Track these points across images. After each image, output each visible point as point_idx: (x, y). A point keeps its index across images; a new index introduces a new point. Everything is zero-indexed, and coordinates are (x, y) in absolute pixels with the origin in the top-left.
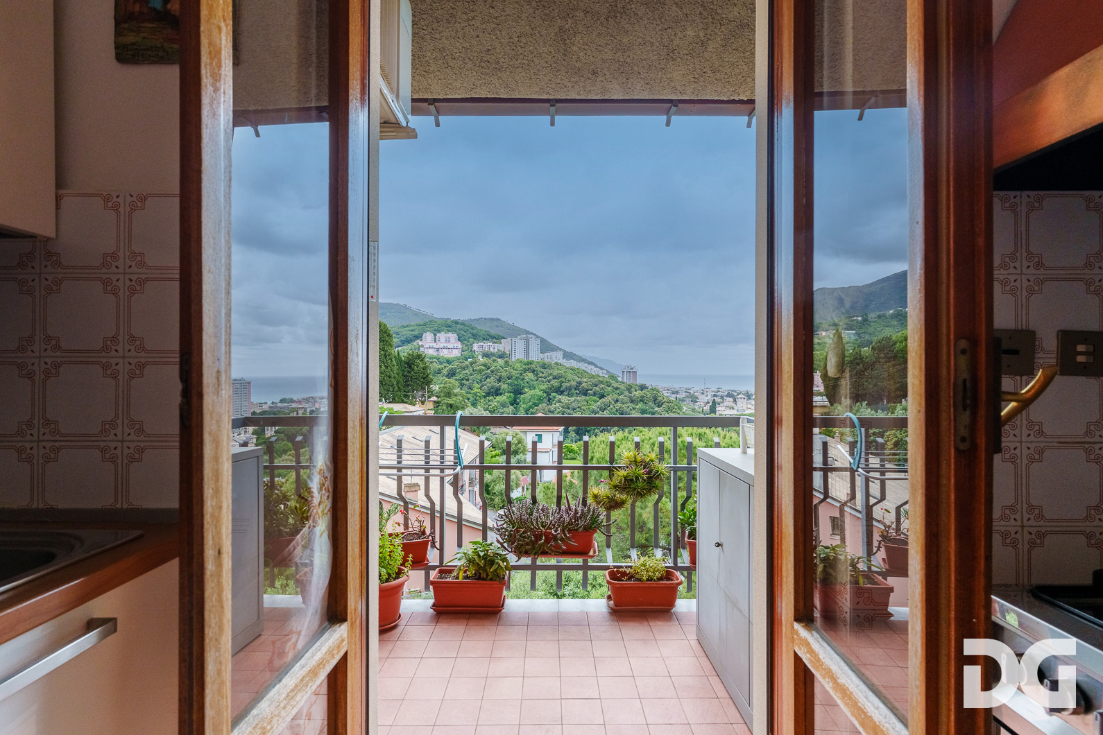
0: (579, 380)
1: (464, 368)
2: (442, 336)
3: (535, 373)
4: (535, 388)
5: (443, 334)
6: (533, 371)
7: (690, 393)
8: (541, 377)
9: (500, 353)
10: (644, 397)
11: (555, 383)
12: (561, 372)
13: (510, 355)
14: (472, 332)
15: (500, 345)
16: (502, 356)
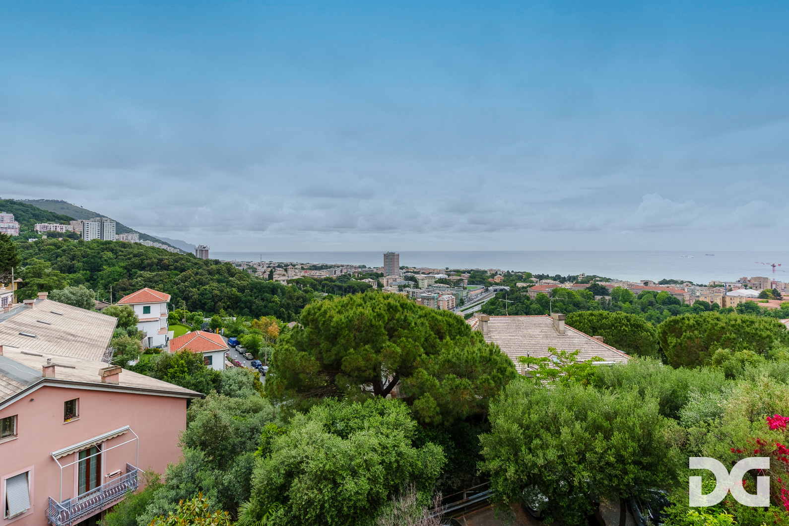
0: (160, 257)
3: (114, 251)
4: (114, 265)
6: (112, 250)
7: (250, 265)
8: (121, 256)
9: (70, 234)
10: (220, 270)
11: (136, 260)
12: (141, 251)
13: (81, 235)
14: (33, 212)
15: (69, 226)
16: (72, 236)
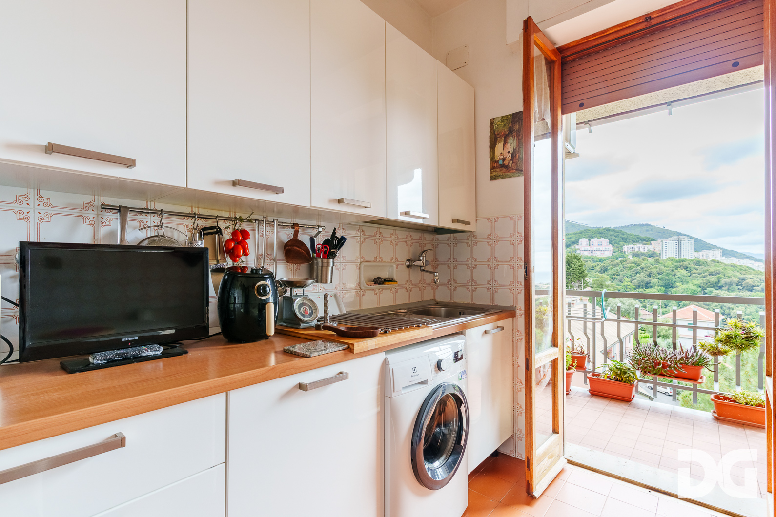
0: (742, 276)
1: (615, 266)
2: (595, 241)
3: (688, 269)
4: (687, 283)
5: (596, 239)
6: (686, 268)
8: (695, 273)
9: (650, 253)
11: (713, 279)
12: (719, 268)
13: (660, 254)
14: (622, 236)
15: (650, 246)
16: (652, 255)
